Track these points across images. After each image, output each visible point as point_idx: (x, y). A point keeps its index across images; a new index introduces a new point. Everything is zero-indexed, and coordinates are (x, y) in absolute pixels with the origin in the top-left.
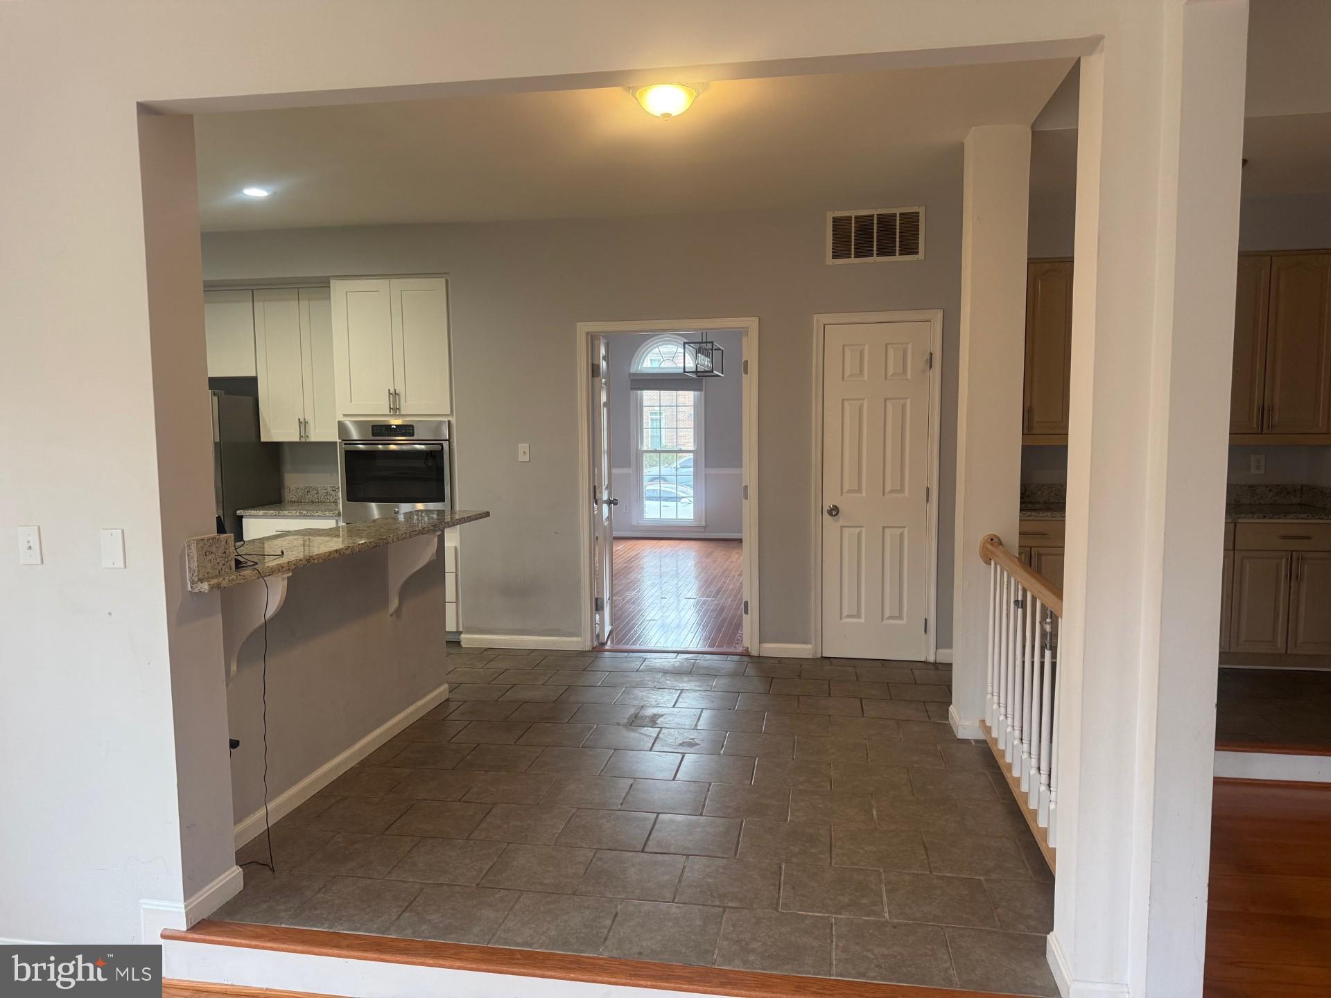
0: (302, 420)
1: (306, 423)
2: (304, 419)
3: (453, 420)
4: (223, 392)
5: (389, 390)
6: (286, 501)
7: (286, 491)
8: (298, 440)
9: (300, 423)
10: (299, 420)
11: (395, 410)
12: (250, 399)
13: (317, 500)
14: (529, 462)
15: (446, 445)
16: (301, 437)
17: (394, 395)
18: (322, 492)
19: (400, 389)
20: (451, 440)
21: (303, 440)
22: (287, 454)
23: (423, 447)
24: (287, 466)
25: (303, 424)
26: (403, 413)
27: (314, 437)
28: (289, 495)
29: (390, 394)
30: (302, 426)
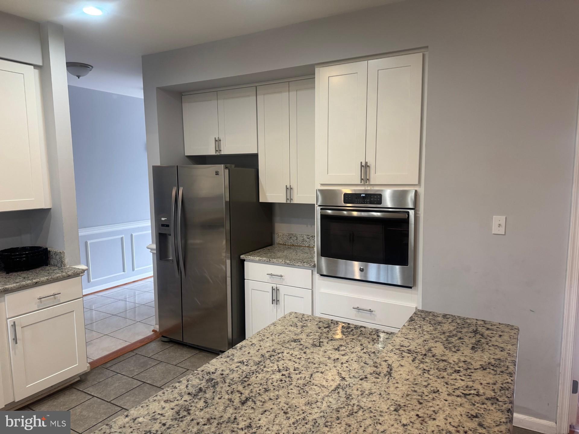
0: (288, 186)
1: (291, 189)
2: (290, 186)
3: (421, 190)
4: (233, 166)
5: (361, 163)
6: (276, 243)
7: (276, 236)
8: (285, 202)
9: (287, 188)
10: (286, 186)
11: (365, 179)
12: (253, 170)
13: (296, 244)
14: (505, 234)
15: (412, 213)
16: (287, 199)
17: (365, 167)
18: (300, 239)
19: (371, 162)
20: (417, 209)
21: (289, 202)
22: (277, 211)
23: (379, 214)
24: (277, 218)
25: (289, 189)
26: (372, 183)
27: (298, 199)
28: (278, 239)
29: (362, 166)
30: (289, 191)
